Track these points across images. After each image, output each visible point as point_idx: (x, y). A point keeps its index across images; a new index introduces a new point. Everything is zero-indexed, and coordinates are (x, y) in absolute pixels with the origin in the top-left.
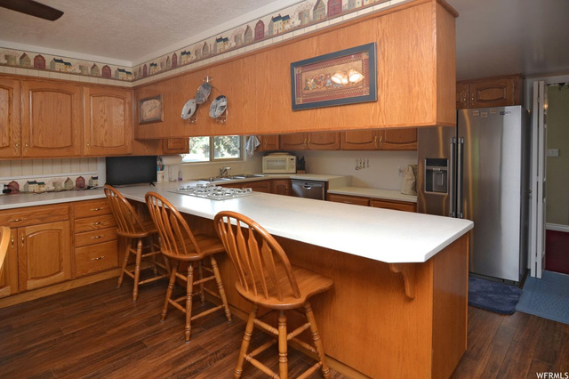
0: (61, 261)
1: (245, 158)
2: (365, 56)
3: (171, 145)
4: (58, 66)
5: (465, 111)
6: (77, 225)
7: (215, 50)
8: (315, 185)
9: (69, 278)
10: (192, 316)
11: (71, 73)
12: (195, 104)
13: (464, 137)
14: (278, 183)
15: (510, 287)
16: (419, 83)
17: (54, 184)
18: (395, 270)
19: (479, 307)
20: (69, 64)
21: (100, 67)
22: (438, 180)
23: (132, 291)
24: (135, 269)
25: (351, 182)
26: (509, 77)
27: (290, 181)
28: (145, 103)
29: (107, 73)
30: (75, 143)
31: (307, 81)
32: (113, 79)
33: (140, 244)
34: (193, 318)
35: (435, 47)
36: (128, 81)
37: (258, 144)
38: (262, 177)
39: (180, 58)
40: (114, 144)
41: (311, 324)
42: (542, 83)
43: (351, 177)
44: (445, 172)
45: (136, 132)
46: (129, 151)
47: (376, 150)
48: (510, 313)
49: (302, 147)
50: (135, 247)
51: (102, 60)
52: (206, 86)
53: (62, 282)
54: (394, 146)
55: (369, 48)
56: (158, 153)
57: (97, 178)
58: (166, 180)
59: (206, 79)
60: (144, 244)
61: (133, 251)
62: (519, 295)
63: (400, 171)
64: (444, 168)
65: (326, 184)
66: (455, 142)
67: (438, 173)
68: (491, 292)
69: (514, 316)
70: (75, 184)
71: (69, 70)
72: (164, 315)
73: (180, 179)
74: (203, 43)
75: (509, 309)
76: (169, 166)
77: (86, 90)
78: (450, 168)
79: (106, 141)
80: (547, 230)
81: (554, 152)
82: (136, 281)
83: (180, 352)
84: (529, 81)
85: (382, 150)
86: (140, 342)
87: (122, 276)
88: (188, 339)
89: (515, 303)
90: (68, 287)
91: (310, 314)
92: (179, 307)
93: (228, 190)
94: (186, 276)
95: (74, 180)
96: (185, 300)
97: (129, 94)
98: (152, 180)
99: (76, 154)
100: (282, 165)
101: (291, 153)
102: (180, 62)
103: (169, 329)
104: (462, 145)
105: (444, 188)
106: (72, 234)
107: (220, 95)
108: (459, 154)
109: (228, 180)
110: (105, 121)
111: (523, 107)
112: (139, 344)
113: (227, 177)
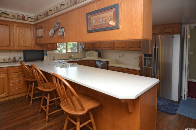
0: (4, 89)
1: (79, 52)
2: (114, 9)
3: (49, 46)
4: (4, 15)
5: (159, 36)
6: (11, 76)
7: (60, 9)
8: (104, 63)
9: (7, 95)
10: (49, 113)
11: (9, 18)
12: (54, 31)
13: (158, 46)
14: (91, 61)
15: (175, 103)
16: (136, 21)
17: (4, 60)
18: (123, 102)
19: (162, 111)
20: (8, 14)
21: (21, 16)
22: (148, 62)
23: (30, 102)
24: (31, 93)
25: (117, 62)
26: (176, 24)
27: (95, 61)
28: (39, 30)
29: (23, 18)
30: (11, 45)
31: (92, 20)
32: (26, 21)
33: (33, 84)
34: (49, 114)
35: (142, 5)
36: (32, 22)
37: (84, 47)
38: (85, 59)
39: (49, 12)
40: (27, 45)
41: (92, 120)
42: (188, 26)
43: (118, 60)
44: (151, 59)
45: (36, 41)
46: (33, 48)
47: (126, 50)
48: (174, 114)
49: (100, 49)
50: (32, 85)
51: (21, 13)
52: (57, 23)
53: (4, 97)
54: (133, 49)
55: (115, 6)
56: (45, 49)
57: (21, 58)
58: (48, 59)
59: (57, 20)
60: (35, 84)
61: (31, 86)
62: (178, 107)
63: (135, 58)
64: (150, 58)
65: (108, 62)
66: (155, 48)
67: (148, 59)
68: (167, 105)
69: (176, 116)
70: (12, 60)
71: (8, 16)
72: (40, 112)
73: (54, 59)
74: (56, 6)
75: (174, 113)
76: (50, 54)
77: (15, 25)
78: (153, 58)
79: (23, 44)
80: (189, 81)
81: (192, 53)
82: (32, 97)
83: (43, 128)
84: (183, 25)
85: (129, 50)
86: (28, 123)
87: (28, 95)
88: (47, 122)
89: (176, 110)
90: (7, 99)
91: (91, 116)
92: (44, 109)
93: (69, 64)
94: (47, 97)
95: (12, 58)
96: (46, 107)
97: (33, 26)
98: (42, 59)
99: (11, 49)
100: (93, 55)
101: (96, 51)
102: (49, 14)
103: (41, 117)
104: (157, 49)
105: (150, 65)
106: (8, 79)
107: (62, 27)
108: (156, 52)
109: (72, 60)
110: (23, 36)
111: (181, 35)
112: (28, 124)
113: (72, 59)
